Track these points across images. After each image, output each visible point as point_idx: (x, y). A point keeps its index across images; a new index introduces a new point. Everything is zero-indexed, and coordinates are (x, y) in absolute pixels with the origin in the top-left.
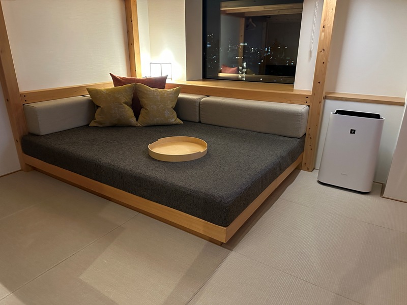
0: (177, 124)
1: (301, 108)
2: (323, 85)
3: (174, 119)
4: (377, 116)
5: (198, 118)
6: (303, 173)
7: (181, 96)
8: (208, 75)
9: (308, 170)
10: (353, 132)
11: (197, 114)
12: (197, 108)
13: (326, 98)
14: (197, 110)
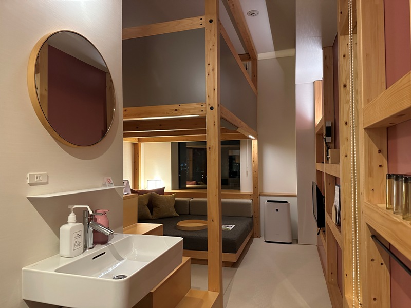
0: (176, 216)
1: (249, 201)
2: (258, 189)
3: (175, 214)
4: (286, 202)
5: (188, 212)
6: (255, 240)
7: (176, 199)
8: (182, 186)
9: (258, 237)
10: (277, 211)
11: (188, 209)
12: (188, 205)
13: (260, 195)
14: (188, 207)
